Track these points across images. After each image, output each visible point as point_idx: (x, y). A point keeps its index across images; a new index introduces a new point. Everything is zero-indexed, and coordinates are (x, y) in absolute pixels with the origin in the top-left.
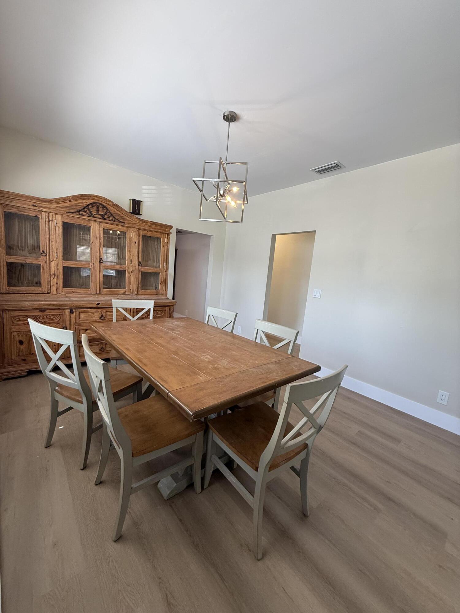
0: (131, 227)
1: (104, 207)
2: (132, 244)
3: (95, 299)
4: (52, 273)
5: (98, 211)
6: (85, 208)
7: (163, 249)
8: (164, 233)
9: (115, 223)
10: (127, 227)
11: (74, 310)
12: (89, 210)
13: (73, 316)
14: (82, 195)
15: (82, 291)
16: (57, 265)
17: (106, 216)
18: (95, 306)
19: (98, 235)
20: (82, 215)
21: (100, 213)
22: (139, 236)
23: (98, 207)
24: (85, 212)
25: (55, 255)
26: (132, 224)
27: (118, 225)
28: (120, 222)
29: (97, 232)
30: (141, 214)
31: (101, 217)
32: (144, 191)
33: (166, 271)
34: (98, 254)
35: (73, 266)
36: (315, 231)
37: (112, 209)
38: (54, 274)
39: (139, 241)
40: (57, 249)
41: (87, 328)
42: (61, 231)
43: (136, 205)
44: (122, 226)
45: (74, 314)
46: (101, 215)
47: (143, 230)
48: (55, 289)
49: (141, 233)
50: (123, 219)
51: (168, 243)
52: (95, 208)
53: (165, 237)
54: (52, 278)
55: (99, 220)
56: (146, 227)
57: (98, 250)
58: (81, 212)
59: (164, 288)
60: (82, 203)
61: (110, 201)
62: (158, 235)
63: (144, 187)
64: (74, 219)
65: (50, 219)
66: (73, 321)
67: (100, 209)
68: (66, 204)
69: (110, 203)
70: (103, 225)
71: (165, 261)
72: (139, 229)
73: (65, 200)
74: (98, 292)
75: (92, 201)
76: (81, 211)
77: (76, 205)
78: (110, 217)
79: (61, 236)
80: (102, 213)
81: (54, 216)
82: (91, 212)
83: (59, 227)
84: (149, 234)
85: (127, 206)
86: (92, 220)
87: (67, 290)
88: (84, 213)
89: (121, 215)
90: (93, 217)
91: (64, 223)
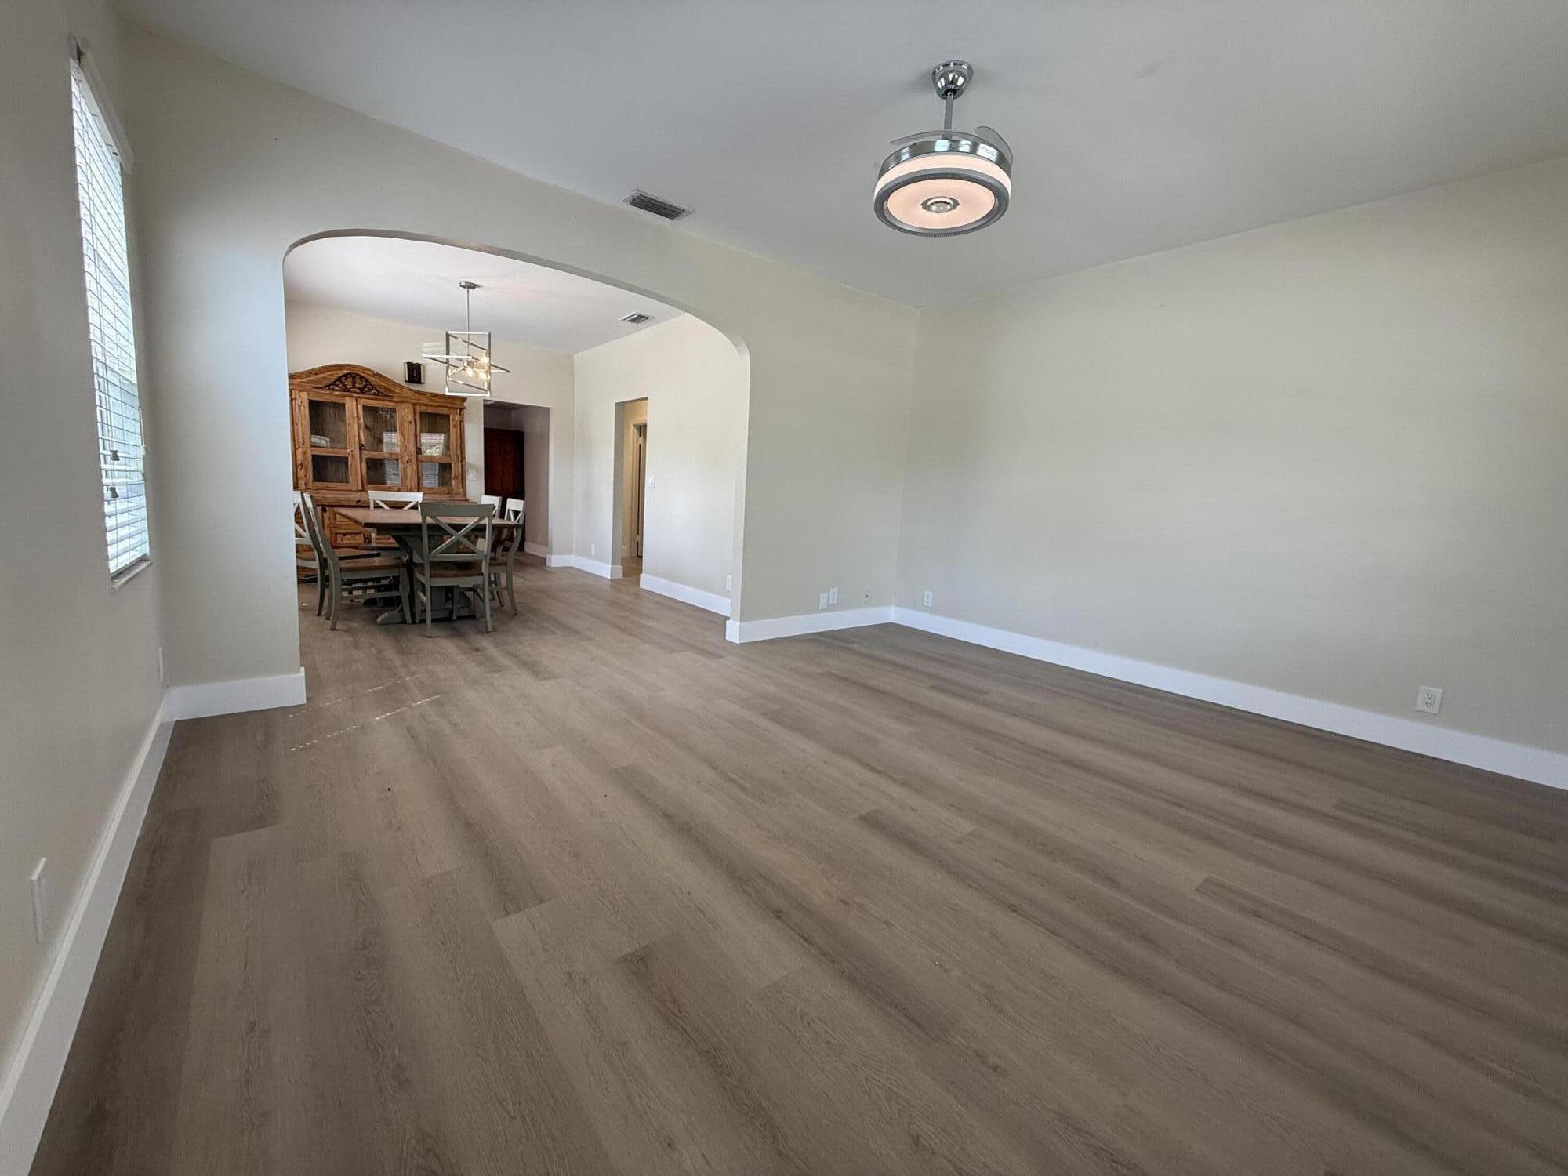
0: (403, 402)
1: (362, 378)
2: (406, 425)
3: (356, 496)
4: (299, 462)
5: (354, 383)
6: (336, 380)
7: (454, 430)
8: (454, 408)
9: (378, 397)
10: (397, 402)
11: (327, 508)
12: (342, 383)
13: (327, 515)
14: (331, 366)
15: (341, 486)
16: (305, 453)
17: (365, 390)
18: (354, 504)
19: (355, 414)
20: (333, 390)
21: (357, 385)
22: (415, 414)
23: (354, 379)
24: (337, 386)
25: (301, 440)
26: (404, 397)
27: (383, 400)
28: (386, 396)
29: (355, 410)
30: (422, 381)
31: (358, 391)
32: (425, 350)
33: (462, 461)
34: (357, 439)
35: (328, 454)
36: (646, 399)
37: (373, 380)
38: (302, 465)
39: (415, 421)
40: (303, 434)
41: (345, 531)
42: (307, 410)
43: (415, 372)
44: (389, 401)
45: (328, 513)
46: (359, 388)
47: (419, 405)
48: (304, 482)
49: (418, 409)
50: (391, 391)
51: (461, 422)
52: (350, 380)
53: (457, 413)
54: (299, 470)
55: (355, 395)
56: (425, 401)
57: (357, 433)
58: (332, 387)
59: (460, 485)
60: (332, 375)
61: (369, 370)
62: (445, 411)
63: (425, 345)
64: (323, 396)
65: (293, 397)
66: (327, 521)
67: (358, 381)
68: (311, 379)
69: (370, 373)
70: (363, 402)
71: (459, 447)
72: (414, 404)
73: (310, 373)
74: (360, 488)
75: (345, 372)
76: (332, 385)
77: (324, 378)
78: (370, 390)
79: (308, 417)
80: (361, 386)
81: (297, 392)
82: (344, 386)
83: (305, 408)
84: (430, 410)
85: (399, 375)
86: (346, 396)
87: (318, 484)
88: (336, 388)
89: (387, 386)
90: (348, 391)
91: (311, 402)
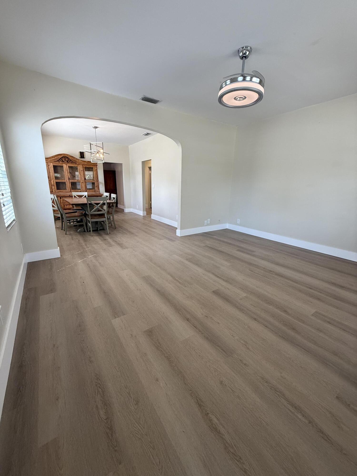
0: (79, 164)
1: (67, 158)
2: (81, 171)
3: (69, 194)
4: (52, 184)
5: (65, 159)
6: (60, 159)
7: (95, 172)
8: (94, 165)
9: (72, 163)
10: (78, 165)
11: (61, 198)
12: (62, 159)
13: (61, 200)
14: (58, 154)
15: (64, 191)
16: (53, 181)
17: (69, 161)
18: (69, 196)
19: (66, 169)
20: (60, 162)
21: (66, 160)
22: (83, 168)
23: (65, 158)
24: (61, 160)
25: (52, 178)
26: (80, 163)
27: (74, 164)
28: (75, 163)
29: (66, 168)
30: (85, 157)
31: (67, 162)
32: (85, 147)
33: (98, 182)
34: (68, 176)
35: (60, 181)
36: (151, 160)
37: (70, 158)
38: (53, 185)
39: (83, 170)
40: (53, 176)
41: (67, 204)
42: (53, 169)
43: (82, 155)
44: (76, 164)
45: (62, 199)
46: (67, 161)
47: (84, 165)
48: (54, 190)
49: (84, 166)
50: (76, 161)
51: (96, 169)
52: (64, 158)
53: (95, 167)
54: (52, 187)
55: (66, 163)
56: (86, 164)
57: (67, 175)
58: (59, 161)
59: (98, 189)
60: (59, 157)
61: (69, 155)
62: (92, 166)
63: (85, 146)
64: (57, 164)
65: (49, 165)
66: (62, 202)
67: (66, 159)
68: (53, 159)
69: (69, 156)
70: (68, 165)
71: (97, 177)
72: (83, 165)
73: (52, 157)
74: (70, 191)
75: (62, 156)
76: (59, 160)
77: (57, 158)
78: (70, 161)
79: (53, 171)
80: (67, 160)
81: (50, 163)
82: (63, 160)
83: (52, 167)
84: (87, 166)
85: (78, 156)
86: (63, 164)
87: (58, 191)
88: (60, 161)
89: (74, 160)
90: (64, 162)
91: (54, 166)
